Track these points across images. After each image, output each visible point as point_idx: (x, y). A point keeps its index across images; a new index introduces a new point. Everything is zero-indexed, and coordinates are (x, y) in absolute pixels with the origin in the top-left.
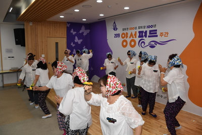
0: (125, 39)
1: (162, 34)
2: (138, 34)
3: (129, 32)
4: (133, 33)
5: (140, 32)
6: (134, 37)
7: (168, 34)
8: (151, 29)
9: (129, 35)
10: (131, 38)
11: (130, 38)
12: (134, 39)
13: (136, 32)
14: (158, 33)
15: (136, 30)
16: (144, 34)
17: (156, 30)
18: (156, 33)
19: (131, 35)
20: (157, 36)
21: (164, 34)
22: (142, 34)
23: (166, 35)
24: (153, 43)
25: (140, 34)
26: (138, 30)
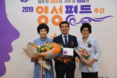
0: (43, 14)
1: (96, 10)
2: (64, 10)
3: (50, 6)
4: (58, 8)
5: (67, 7)
6: (59, 12)
7: (104, 10)
8: (82, 4)
9: (50, 10)
10: (55, 14)
11: (52, 13)
12: (59, 14)
13: (61, 7)
14: (92, 9)
15: (61, 4)
16: (73, 9)
17: (90, 6)
18: (90, 9)
19: (54, 9)
20: (91, 12)
21: (99, 10)
22: (71, 10)
23: (102, 11)
24: (87, 20)
25: (67, 10)
26: (64, 5)
